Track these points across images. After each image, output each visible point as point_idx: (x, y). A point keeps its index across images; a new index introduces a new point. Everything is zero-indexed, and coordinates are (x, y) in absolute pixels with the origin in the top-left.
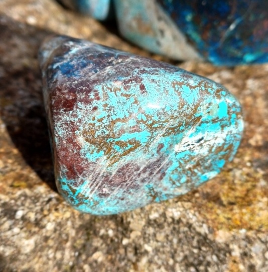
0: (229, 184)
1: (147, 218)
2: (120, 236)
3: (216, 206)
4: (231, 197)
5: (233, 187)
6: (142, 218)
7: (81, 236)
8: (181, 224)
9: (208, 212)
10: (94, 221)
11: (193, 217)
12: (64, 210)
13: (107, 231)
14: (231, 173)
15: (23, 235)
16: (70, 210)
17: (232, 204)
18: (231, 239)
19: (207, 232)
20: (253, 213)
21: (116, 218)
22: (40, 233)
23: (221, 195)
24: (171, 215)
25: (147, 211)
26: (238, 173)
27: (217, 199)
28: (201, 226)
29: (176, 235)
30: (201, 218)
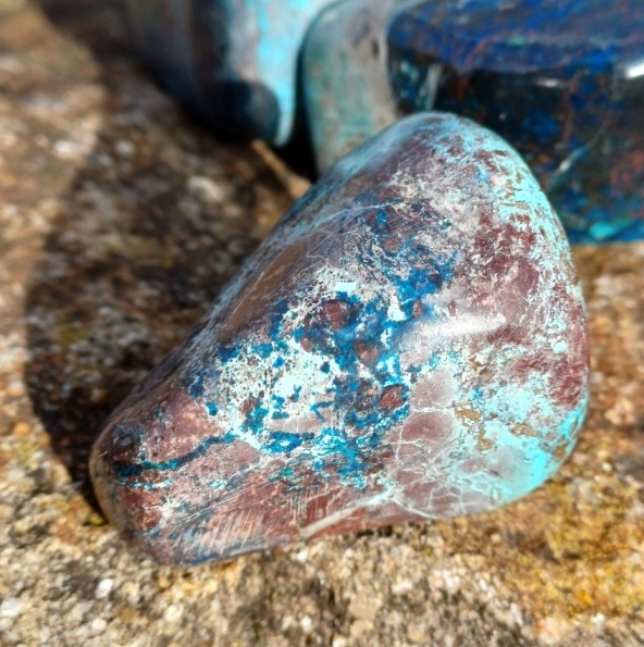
0: (565, 512)
1: (387, 590)
2: (328, 631)
3: (539, 562)
4: (571, 542)
5: (575, 518)
6: (375, 590)
7: (242, 632)
8: (461, 604)
9: (521, 577)
10: (270, 597)
11: (487, 589)
12: (204, 575)
13: (298, 620)
14: (569, 488)
15: (114, 634)
16: (216, 576)
17: (573, 557)
18: (574, 636)
19: (520, 621)
20: (619, 578)
21: (318, 592)
22: (152, 629)
23: (548, 535)
24: (439, 584)
25: (387, 576)
26: (584, 487)
27: (539, 547)
28: (507, 609)
29: (451, 628)
30: (506, 592)
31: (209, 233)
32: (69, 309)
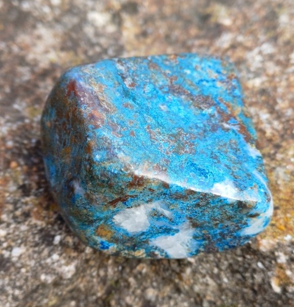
31: (99, 44)
32: (33, 97)
